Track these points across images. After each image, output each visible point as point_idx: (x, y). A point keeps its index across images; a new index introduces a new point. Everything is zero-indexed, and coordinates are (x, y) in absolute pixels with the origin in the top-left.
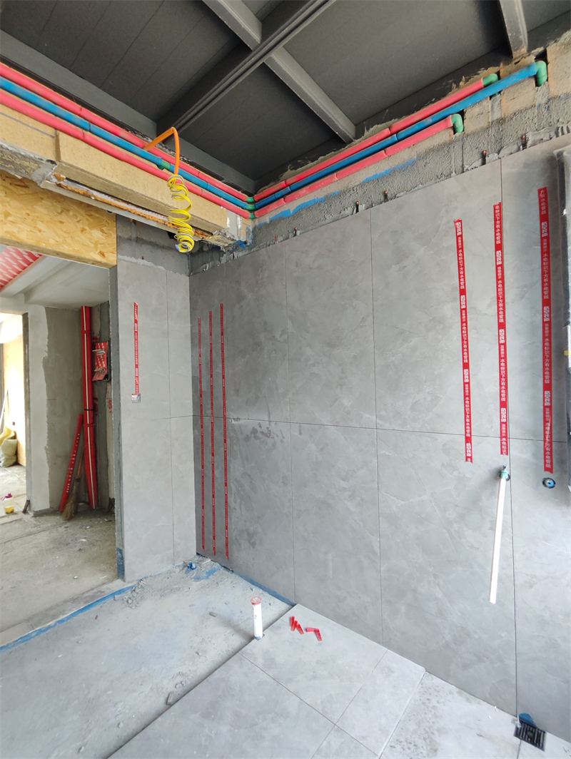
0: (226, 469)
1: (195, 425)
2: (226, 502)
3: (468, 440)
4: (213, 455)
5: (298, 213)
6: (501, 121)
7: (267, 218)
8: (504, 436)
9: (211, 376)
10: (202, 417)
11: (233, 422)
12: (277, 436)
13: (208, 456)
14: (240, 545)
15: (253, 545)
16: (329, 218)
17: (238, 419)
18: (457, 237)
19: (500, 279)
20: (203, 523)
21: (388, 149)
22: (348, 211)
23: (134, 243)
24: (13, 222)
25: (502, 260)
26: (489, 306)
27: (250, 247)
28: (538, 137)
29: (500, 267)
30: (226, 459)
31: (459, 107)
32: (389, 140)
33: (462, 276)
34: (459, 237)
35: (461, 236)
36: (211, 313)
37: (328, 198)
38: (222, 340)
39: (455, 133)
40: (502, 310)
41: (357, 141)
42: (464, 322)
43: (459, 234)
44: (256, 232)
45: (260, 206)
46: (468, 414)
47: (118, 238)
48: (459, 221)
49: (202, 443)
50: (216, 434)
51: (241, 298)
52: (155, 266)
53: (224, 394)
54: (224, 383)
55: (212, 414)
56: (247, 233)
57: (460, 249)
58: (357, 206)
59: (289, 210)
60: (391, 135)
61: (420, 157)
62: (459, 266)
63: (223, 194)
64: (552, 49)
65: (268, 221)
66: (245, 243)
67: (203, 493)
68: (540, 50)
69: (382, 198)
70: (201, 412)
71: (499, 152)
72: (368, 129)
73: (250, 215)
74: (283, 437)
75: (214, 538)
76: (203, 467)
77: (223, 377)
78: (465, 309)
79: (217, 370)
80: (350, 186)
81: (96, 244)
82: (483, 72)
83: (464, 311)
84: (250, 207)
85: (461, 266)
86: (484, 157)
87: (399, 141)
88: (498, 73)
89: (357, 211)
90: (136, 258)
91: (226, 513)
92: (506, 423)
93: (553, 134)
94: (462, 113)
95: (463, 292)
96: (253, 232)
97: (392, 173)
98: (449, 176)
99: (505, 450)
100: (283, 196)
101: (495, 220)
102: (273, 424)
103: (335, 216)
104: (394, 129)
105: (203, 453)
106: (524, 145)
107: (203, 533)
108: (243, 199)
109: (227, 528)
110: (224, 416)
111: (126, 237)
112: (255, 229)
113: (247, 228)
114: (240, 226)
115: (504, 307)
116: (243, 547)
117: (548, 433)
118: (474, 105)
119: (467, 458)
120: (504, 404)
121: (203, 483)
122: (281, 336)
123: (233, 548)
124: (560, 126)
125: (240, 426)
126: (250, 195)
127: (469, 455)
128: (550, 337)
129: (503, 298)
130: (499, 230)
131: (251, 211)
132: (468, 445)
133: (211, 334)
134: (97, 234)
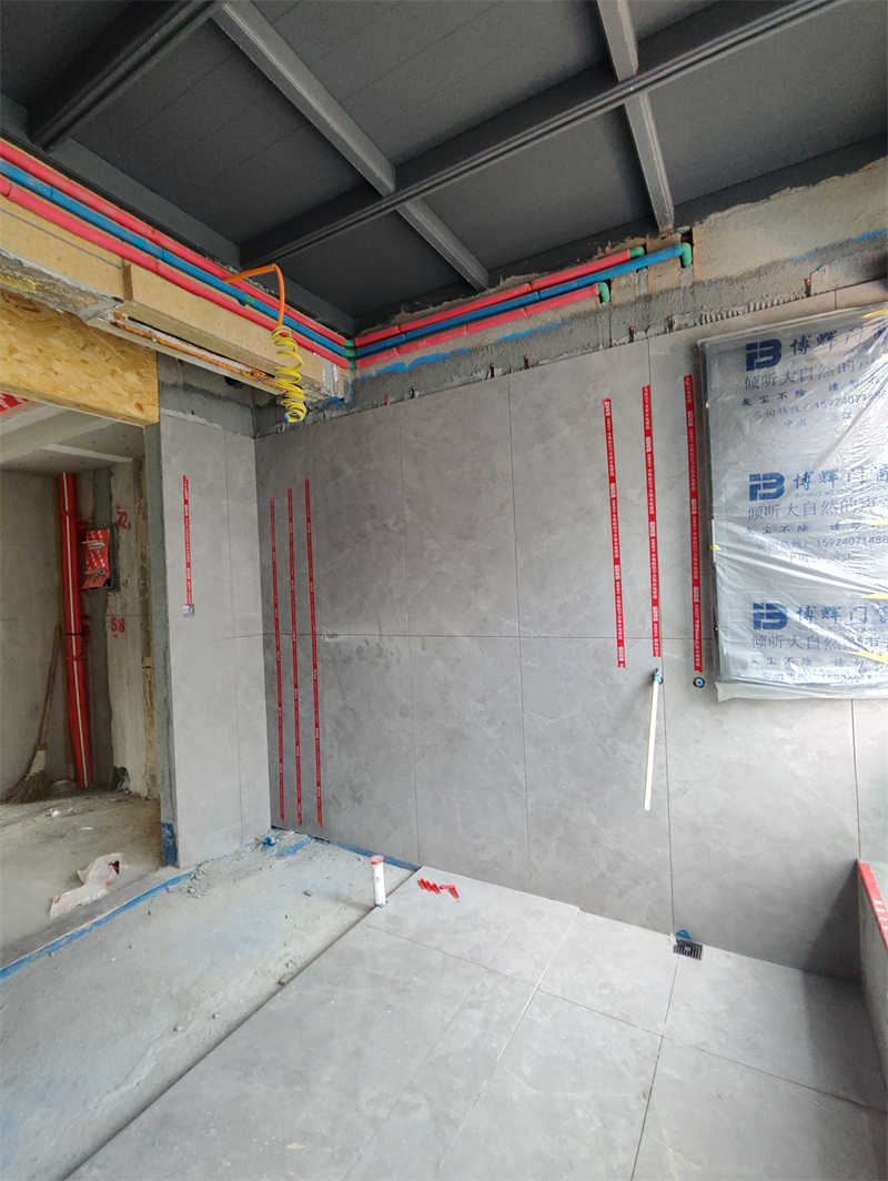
0: (316, 705)
1: (266, 647)
2: (318, 749)
3: (621, 643)
4: (296, 687)
5: (416, 369)
6: (648, 298)
7: (372, 370)
8: (656, 637)
9: (292, 578)
10: (277, 636)
11: (327, 639)
12: (392, 654)
13: (288, 689)
14: (339, 804)
15: (358, 801)
16: (457, 381)
17: (334, 635)
18: (606, 418)
19: (650, 467)
20: (282, 783)
21: (528, 307)
22: (482, 374)
23: (181, 391)
24: (20, 361)
25: (652, 448)
26: (640, 496)
27: (349, 406)
28: (683, 322)
29: (650, 454)
30: (316, 690)
31: (605, 275)
32: (530, 297)
33: (611, 461)
34: (608, 418)
35: (610, 417)
36: (290, 491)
37: (455, 354)
38: (309, 528)
39: (601, 301)
40: (652, 501)
41: (491, 290)
42: (614, 513)
43: (608, 414)
44: (356, 387)
45: (362, 355)
46: (619, 615)
47: (161, 384)
48: (608, 400)
49: (279, 671)
50: (300, 657)
51: (336, 473)
52: (209, 424)
53: (312, 603)
54: (311, 587)
55: (294, 630)
56: (345, 387)
57: (609, 431)
58: (492, 370)
59: (403, 363)
60: (532, 291)
61: (564, 322)
62: (608, 451)
63: (317, 336)
64: (698, 231)
65: (374, 373)
66: (342, 400)
67: (281, 741)
68: (687, 228)
69: (523, 364)
70: (277, 628)
71: (646, 331)
72: (504, 279)
73: (351, 365)
74: (401, 656)
75: (299, 801)
76: (280, 705)
77: (311, 579)
78: (615, 499)
79: (302, 569)
80: (483, 344)
81: (131, 392)
82: (629, 242)
83: (613, 500)
84: (350, 354)
85: (611, 451)
86: (631, 333)
87: (541, 300)
88: (644, 246)
89: (492, 376)
90: (184, 412)
91: (318, 763)
92: (657, 623)
93: (697, 320)
94: (609, 282)
95: (612, 480)
96: (353, 386)
97: (533, 335)
98: (596, 349)
99: (657, 652)
100: (395, 345)
101: (645, 403)
102: (385, 639)
103: (465, 379)
104: (536, 286)
105: (280, 685)
106: (671, 326)
107: (282, 797)
108: (341, 343)
109: (319, 784)
110: (313, 632)
111: (170, 382)
112: (355, 381)
113: (345, 381)
114: (336, 379)
115: (654, 498)
116: (344, 806)
117: (697, 630)
118: (621, 276)
119: (620, 662)
120: (655, 603)
121: (281, 727)
122: (395, 525)
123: (328, 810)
124: (704, 313)
125: (337, 645)
126: (348, 338)
127: (622, 660)
128: (697, 531)
129: (653, 488)
130: (648, 415)
131: (349, 359)
132: (621, 648)
133: (291, 520)
134: (131, 378)
